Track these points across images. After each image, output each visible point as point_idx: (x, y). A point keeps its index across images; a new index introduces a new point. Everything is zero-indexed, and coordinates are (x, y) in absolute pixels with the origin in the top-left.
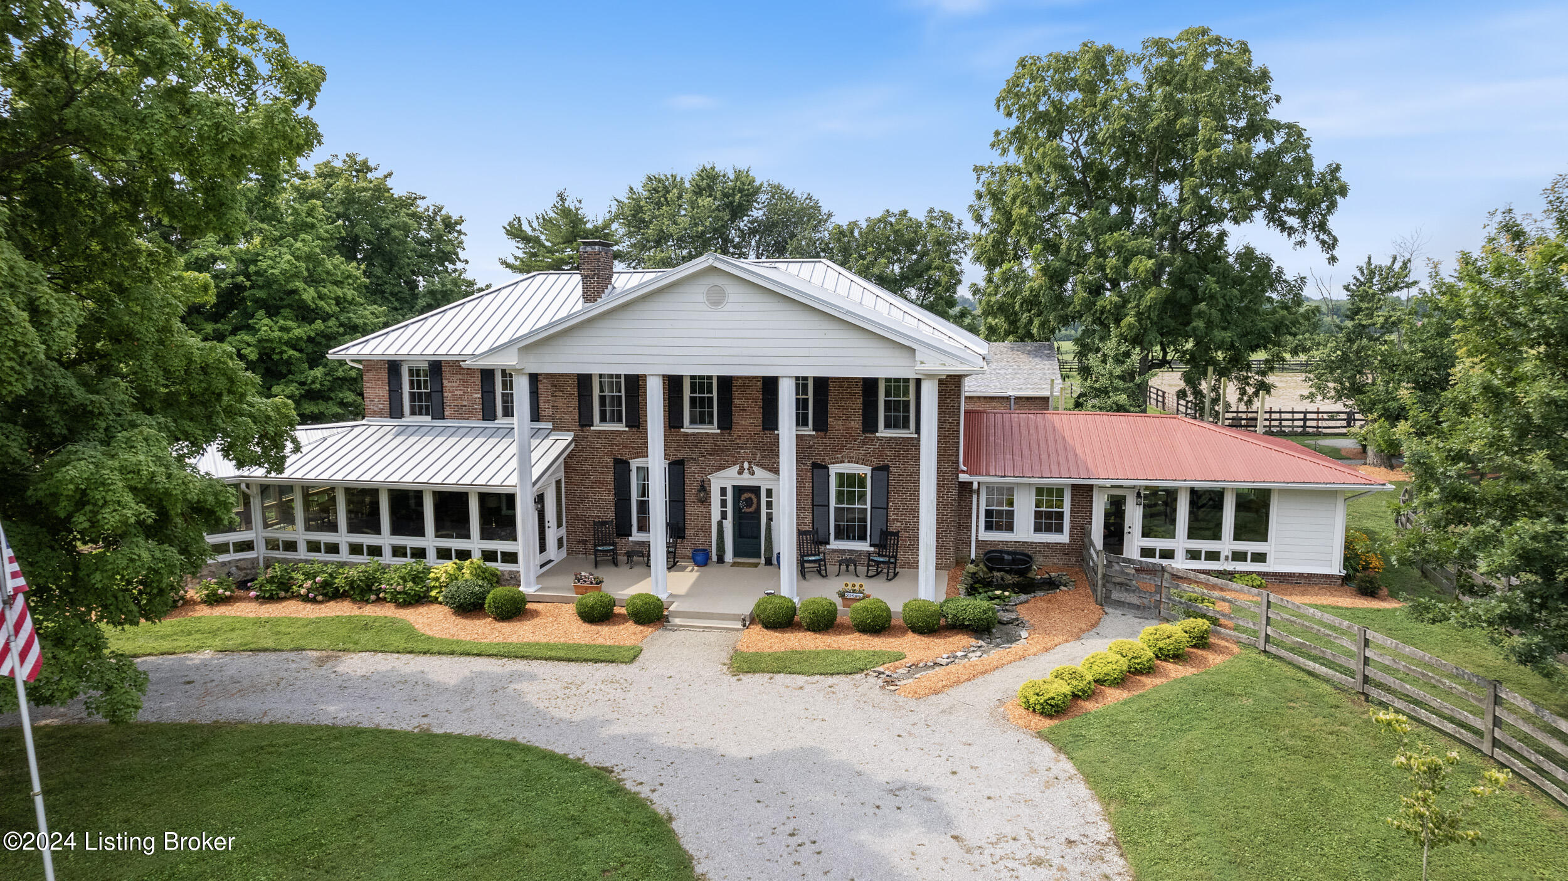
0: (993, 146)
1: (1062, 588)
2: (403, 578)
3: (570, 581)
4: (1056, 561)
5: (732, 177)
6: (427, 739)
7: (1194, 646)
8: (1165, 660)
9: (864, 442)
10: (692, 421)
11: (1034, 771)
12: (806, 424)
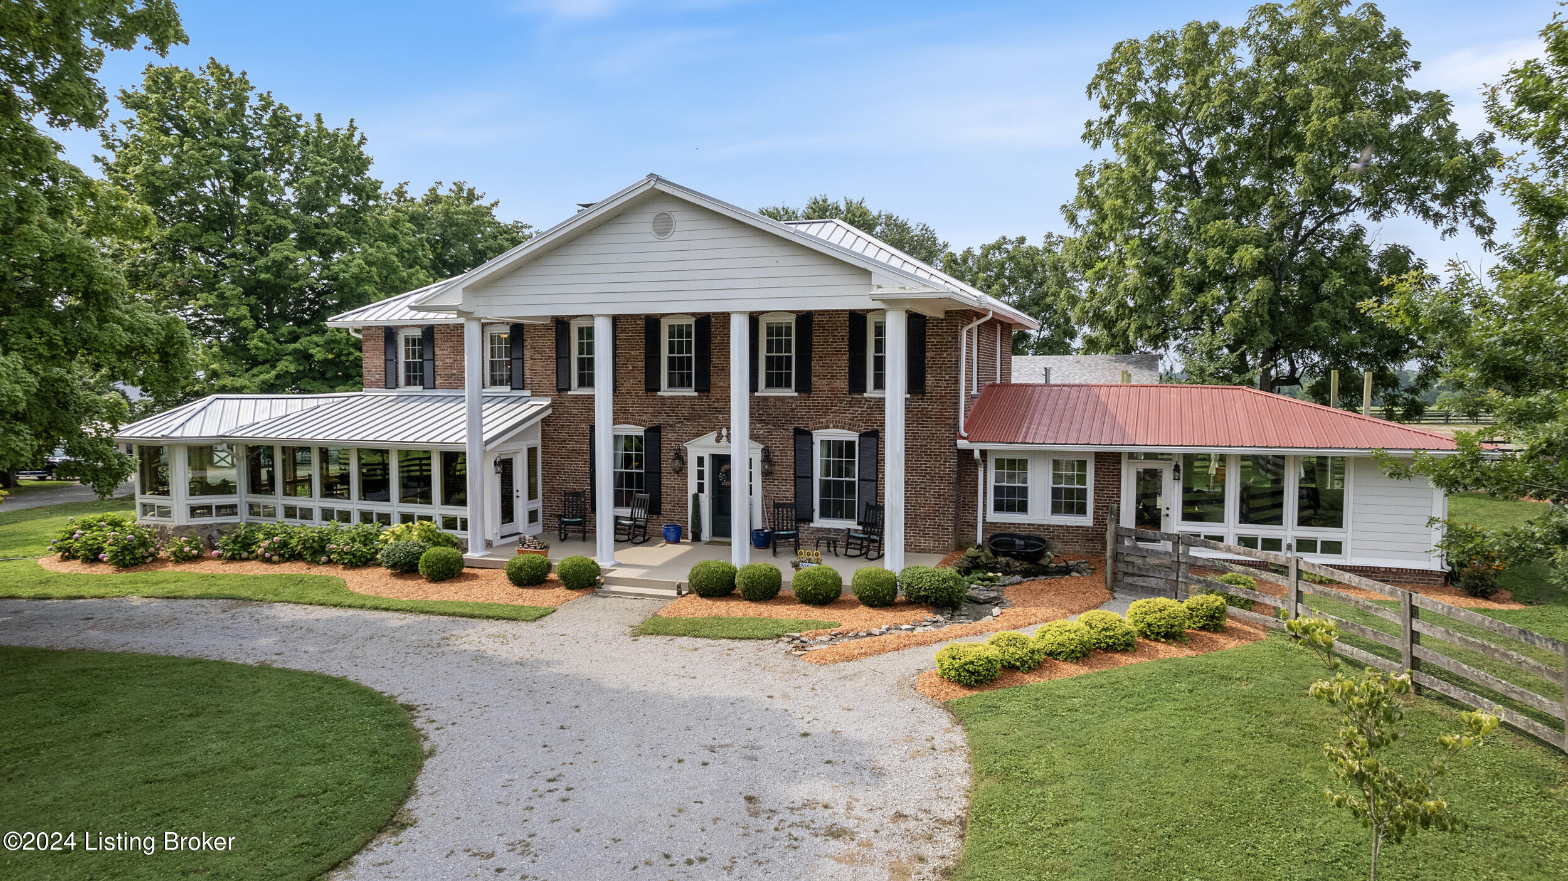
2: (353, 540)
3: (514, 549)
4: (1077, 548)
7: (1202, 628)
8: (1156, 640)
9: (851, 405)
10: (671, 384)
11: (910, 739)
12: (788, 385)
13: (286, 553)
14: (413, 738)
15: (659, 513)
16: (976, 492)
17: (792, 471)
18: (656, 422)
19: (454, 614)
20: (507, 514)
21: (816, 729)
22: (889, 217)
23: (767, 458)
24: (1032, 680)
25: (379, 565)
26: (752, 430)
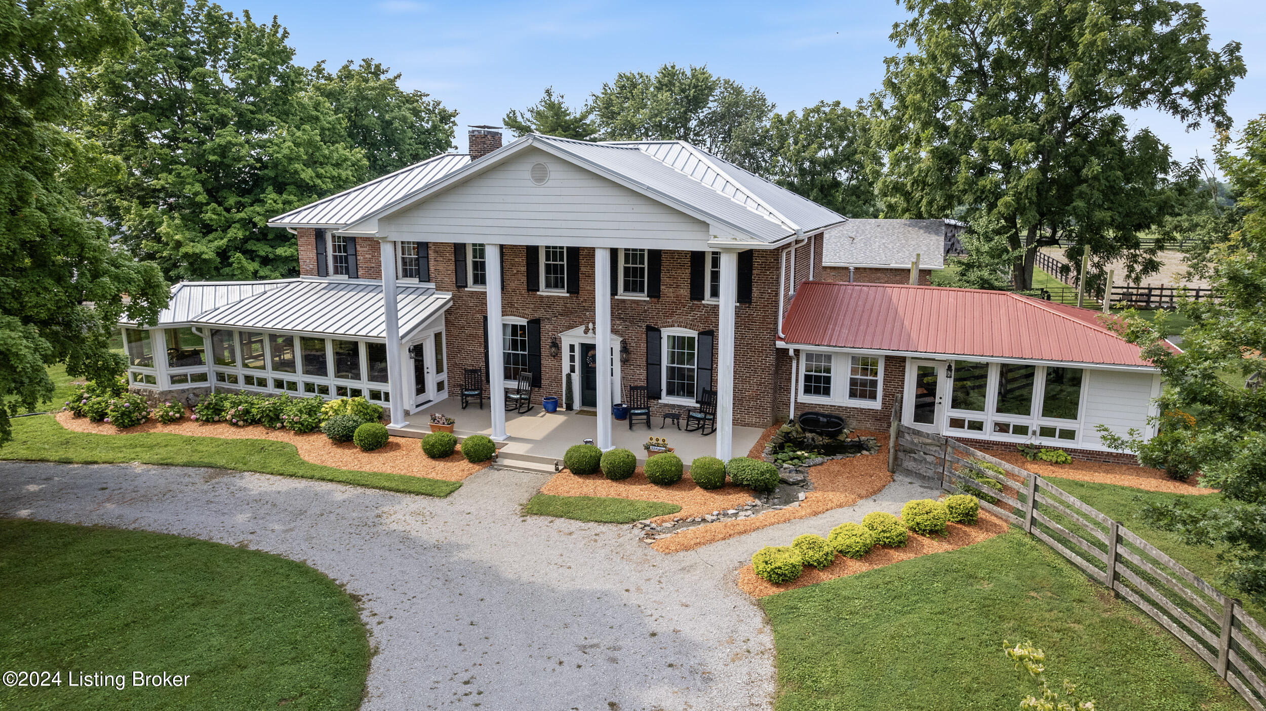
0: (892, 37)
1: (864, 452)
2: (300, 411)
3: (428, 421)
4: (868, 425)
5: (689, 74)
6: (241, 553)
7: (960, 522)
8: (922, 535)
9: (692, 309)
10: (548, 285)
11: (732, 641)
12: (642, 291)
13: (247, 419)
14: (361, 633)
15: (540, 387)
16: (790, 379)
17: (644, 359)
18: (537, 316)
19: (383, 488)
20: (420, 388)
21: (663, 628)
22: (727, 82)
23: (625, 349)
24: (826, 578)
25: (322, 432)
26: (613, 325)
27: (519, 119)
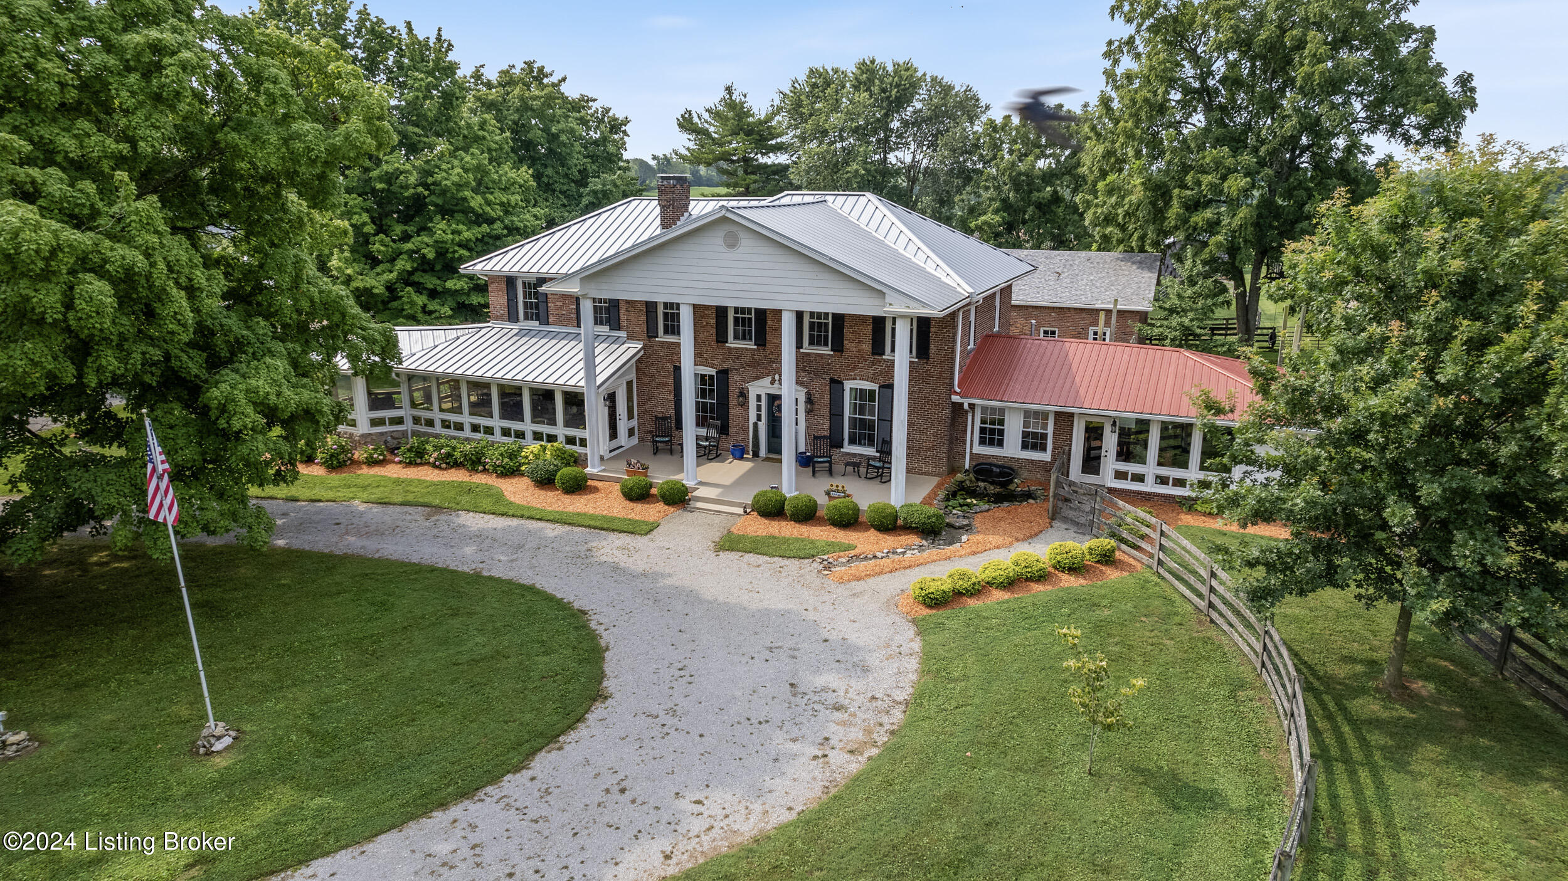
0: (1105, 55)
1: (1031, 501)
2: (501, 455)
3: (623, 465)
4: (1036, 476)
5: (890, 68)
6: (477, 578)
7: (1098, 562)
8: (1062, 571)
9: (873, 363)
10: (736, 338)
11: (888, 646)
12: (826, 344)
13: (450, 462)
14: (593, 636)
15: (727, 434)
16: (966, 430)
17: (828, 409)
18: (725, 366)
19: (589, 527)
20: (613, 434)
21: (834, 636)
22: (934, 79)
23: (809, 400)
24: (972, 603)
25: (523, 475)
26: (798, 377)
27: (696, 119)
